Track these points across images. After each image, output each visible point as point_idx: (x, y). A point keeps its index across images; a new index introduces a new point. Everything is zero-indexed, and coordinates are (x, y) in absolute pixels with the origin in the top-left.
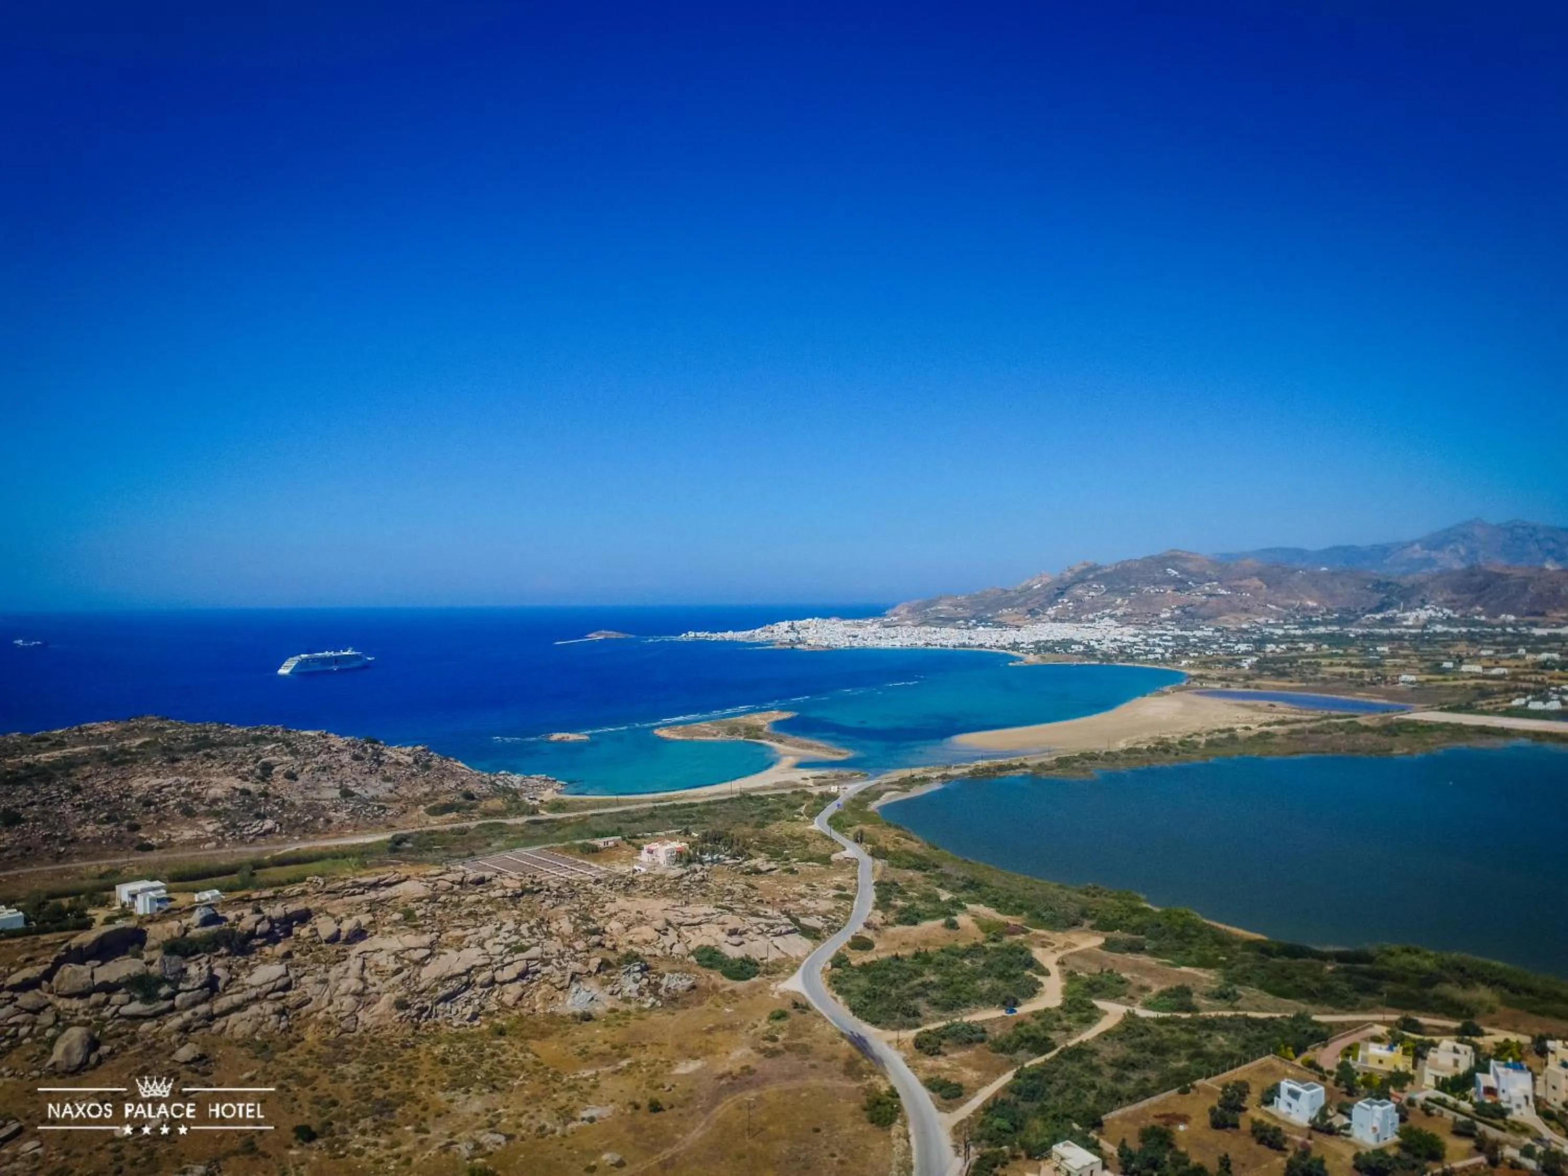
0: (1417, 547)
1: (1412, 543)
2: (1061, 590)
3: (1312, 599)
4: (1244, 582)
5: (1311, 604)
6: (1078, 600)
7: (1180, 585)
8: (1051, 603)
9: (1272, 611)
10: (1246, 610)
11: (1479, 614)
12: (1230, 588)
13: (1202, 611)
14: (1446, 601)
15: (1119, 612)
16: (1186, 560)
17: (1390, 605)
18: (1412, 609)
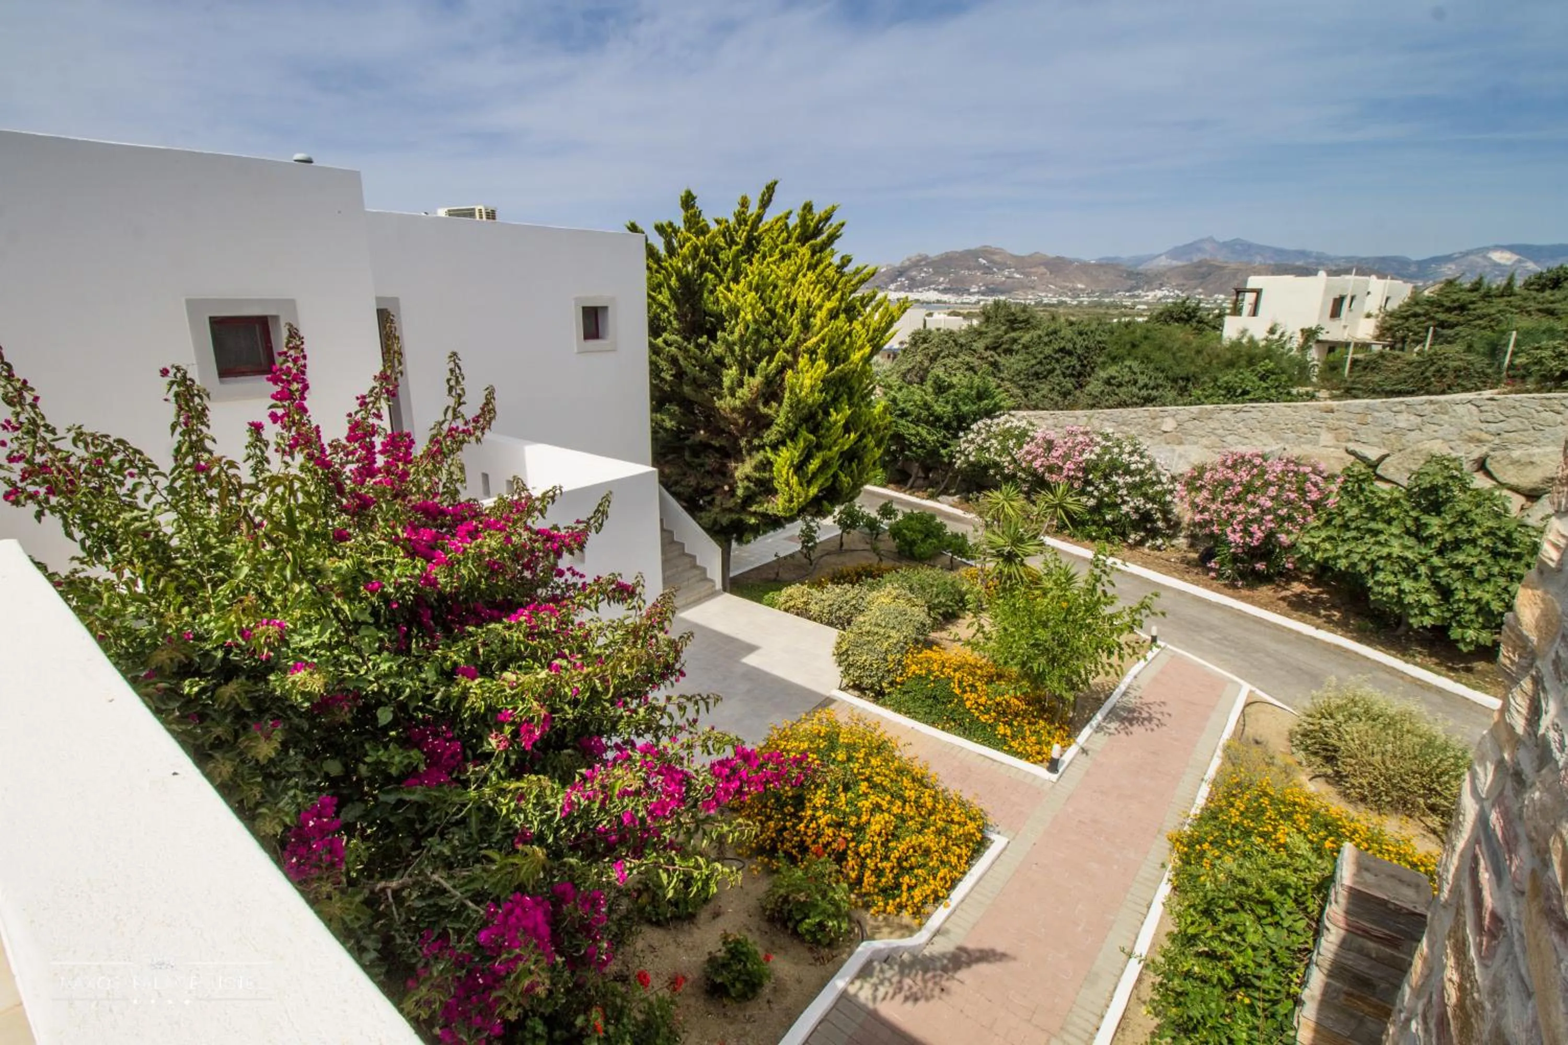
0: (1163, 257)
1: (1160, 255)
2: (901, 272)
3: (1081, 282)
4: (1033, 270)
5: (1080, 286)
6: (912, 279)
7: (987, 270)
8: (893, 281)
9: (1051, 290)
10: (1033, 288)
11: (1200, 294)
12: (1022, 273)
13: (1002, 288)
14: (1178, 285)
15: (941, 287)
16: (993, 253)
17: (1137, 288)
18: (1153, 290)
